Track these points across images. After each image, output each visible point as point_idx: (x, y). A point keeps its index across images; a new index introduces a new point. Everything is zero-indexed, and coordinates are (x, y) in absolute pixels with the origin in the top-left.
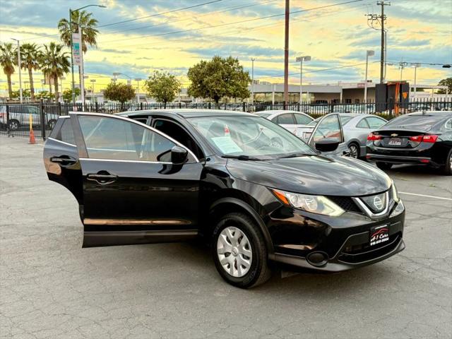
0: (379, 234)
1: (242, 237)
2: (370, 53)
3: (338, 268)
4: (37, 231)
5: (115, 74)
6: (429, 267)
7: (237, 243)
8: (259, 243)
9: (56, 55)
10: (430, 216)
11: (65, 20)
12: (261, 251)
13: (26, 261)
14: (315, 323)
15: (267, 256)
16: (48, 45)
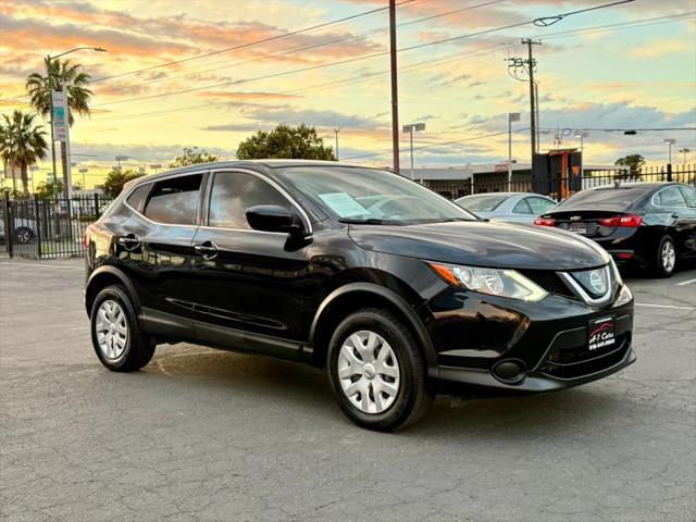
0: (601, 333)
1: (380, 346)
2: (514, 117)
3: (545, 385)
4: (20, 374)
5: (118, 159)
6: (673, 392)
7: (373, 357)
8: (411, 352)
9: (24, 130)
10: (651, 329)
11: (37, 76)
12: (414, 365)
13: (10, 412)
14: (516, 472)
15: (426, 371)
16: (11, 114)
